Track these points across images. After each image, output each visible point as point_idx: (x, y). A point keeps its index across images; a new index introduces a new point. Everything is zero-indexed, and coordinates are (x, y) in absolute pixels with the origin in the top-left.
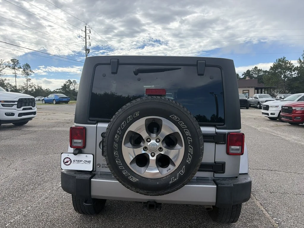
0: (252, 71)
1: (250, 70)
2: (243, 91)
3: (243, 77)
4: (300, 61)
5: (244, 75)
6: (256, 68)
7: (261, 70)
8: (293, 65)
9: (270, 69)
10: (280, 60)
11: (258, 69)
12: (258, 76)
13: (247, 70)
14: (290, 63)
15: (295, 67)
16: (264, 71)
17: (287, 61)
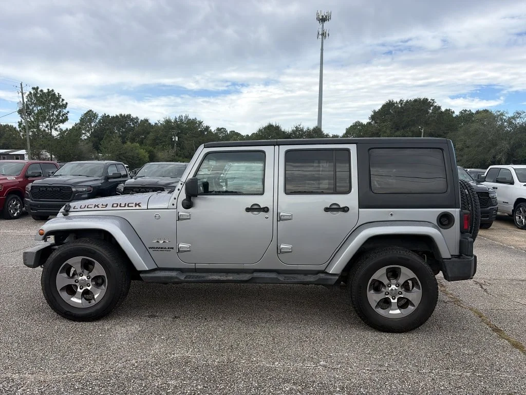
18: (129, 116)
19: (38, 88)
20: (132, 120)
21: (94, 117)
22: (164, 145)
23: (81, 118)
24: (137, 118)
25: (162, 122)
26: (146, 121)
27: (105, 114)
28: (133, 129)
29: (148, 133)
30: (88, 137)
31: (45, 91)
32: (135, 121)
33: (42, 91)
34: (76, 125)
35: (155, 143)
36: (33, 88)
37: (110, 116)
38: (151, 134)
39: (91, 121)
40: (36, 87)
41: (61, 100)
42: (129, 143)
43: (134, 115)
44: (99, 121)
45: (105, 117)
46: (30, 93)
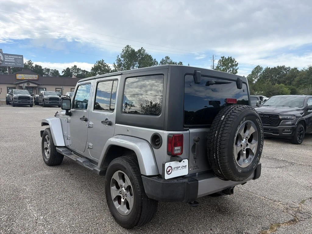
0: (71, 69)
1: (70, 68)
2: (56, 88)
3: (63, 74)
4: (115, 66)
5: (64, 73)
6: (75, 66)
7: (80, 69)
8: (110, 68)
9: (92, 70)
10: (99, 62)
11: (77, 68)
12: (78, 75)
13: (67, 68)
14: (108, 66)
15: (112, 70)
16: (82, 71)
17: (106, 64)
18: (283, 67)
19: (224, 57)
20: (285, 69)
21: (260, 69)
22: (306, 85)
23: (252, 71)
24: (289, 67)
25: (306, 69)
26: (296, 69)
27: (267, 67)
28: (285, 75)
29: (295, 77)
30: (256, 82)
31: (227, 58)
32: (288, 69)
33: (225, 58)
34: (249, 75)
35: (299, 84)
36: (222, 57)
37: (271, 68)
38: (297, 77)
39: (258, 72)
40: (223, 56)
41: (235, 62)
42: (277, 84)
43: (287, 66)
44: (263, 72)
45: (267, 69)
46: (220, 60)
